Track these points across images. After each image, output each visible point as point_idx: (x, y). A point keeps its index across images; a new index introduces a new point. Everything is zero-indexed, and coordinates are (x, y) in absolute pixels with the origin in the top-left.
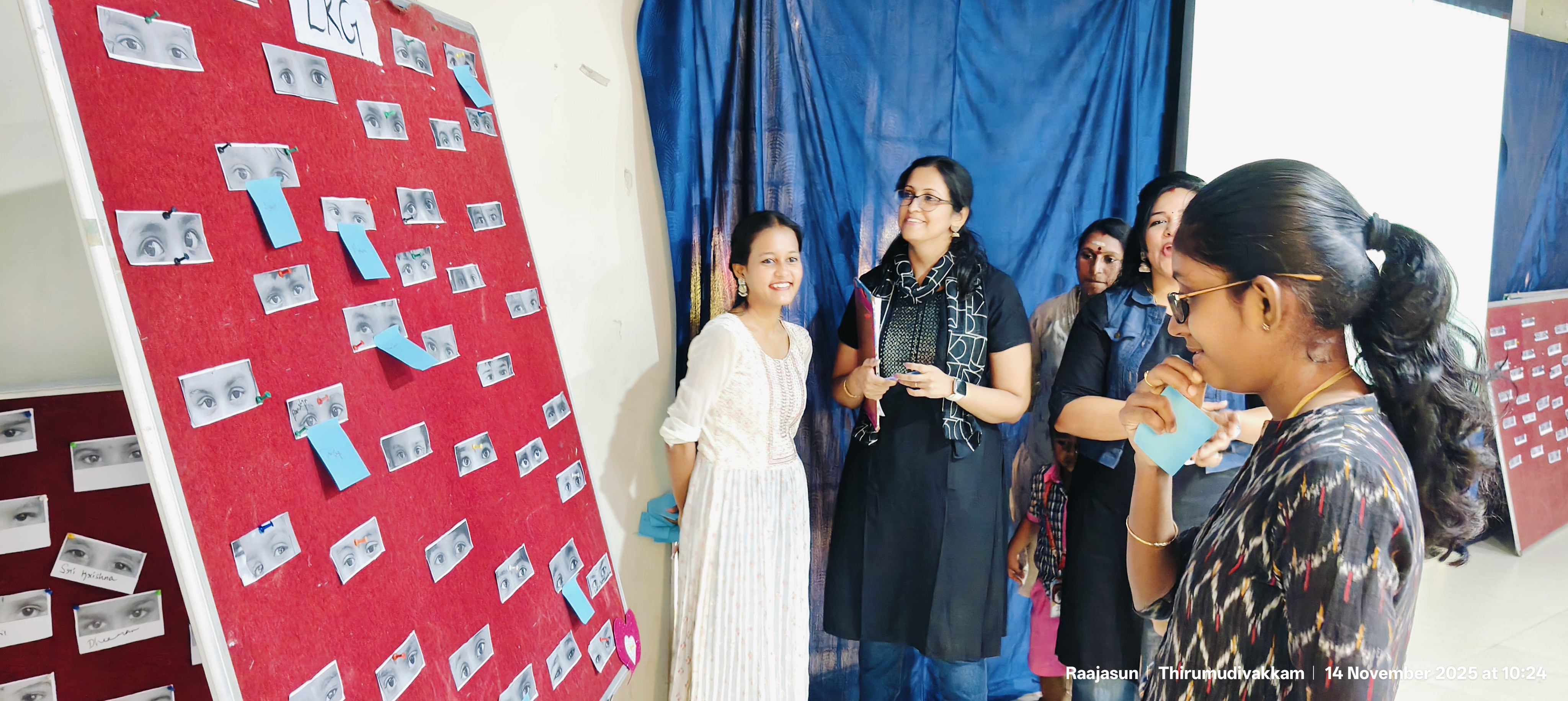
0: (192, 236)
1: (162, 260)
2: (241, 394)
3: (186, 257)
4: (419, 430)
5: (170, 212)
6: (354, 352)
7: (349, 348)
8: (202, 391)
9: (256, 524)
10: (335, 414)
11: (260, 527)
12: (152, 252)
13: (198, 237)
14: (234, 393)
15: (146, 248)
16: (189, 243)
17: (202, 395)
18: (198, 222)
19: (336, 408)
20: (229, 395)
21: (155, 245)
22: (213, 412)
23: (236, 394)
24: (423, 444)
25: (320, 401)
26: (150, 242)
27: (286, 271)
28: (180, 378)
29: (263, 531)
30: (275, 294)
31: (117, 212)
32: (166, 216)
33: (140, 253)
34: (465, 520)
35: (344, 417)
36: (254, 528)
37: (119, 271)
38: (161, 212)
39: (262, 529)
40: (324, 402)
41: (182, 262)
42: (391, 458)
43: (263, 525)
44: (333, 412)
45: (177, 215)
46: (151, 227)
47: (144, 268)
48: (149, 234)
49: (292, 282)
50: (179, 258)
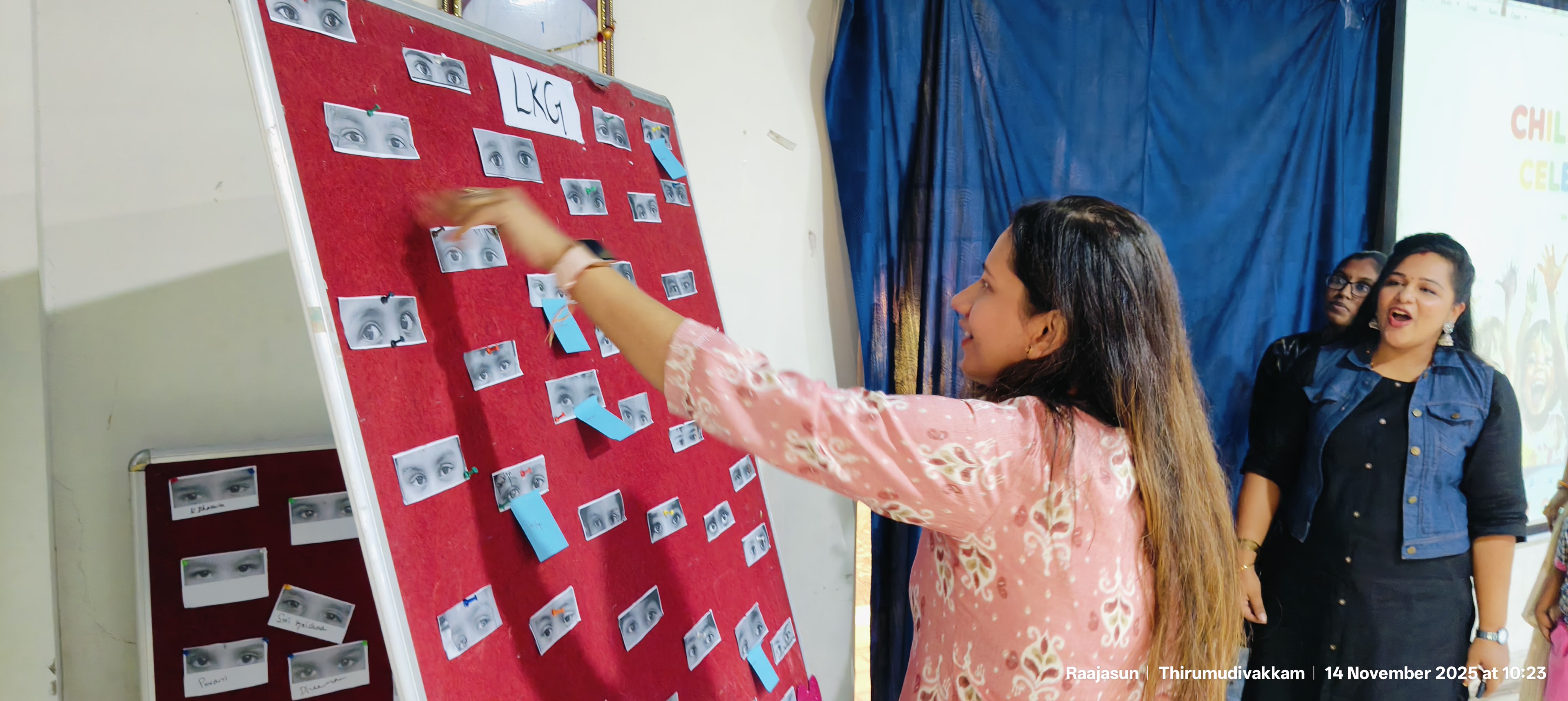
0: (407, 318)
1: (379, 343)
2: (449, 470)
3: (402, 339)
4: (614, 499)
5: (388, 296)
6: (556, 423)
7: (552, 420)
8: (415, 469)
9: (460, 598)
10: (537, 486)
11: (465, 600)
12: (370, 336)
13: (413, 319)
14: (444, 468)
15: (366, 333)
16: (404, 325)
17: (414, 472)
18: (413, 305)
19: (538, 480)
20: (439, 472)
21: (374, 330)
22: (423, 489)
23: (445, 470)
24: (618, 512)
25: (523, 474)
26: (369, 327)
27: (494, 349)
28: (394, 457)
29: (467, 604)
30: (484, 370)
31: (340, 299)
32: (384, 300)
33: (360, 338)
34: (655, 587)
35: (545, 489)
36: (458, 602)
37: (340, 356)
38: (379, 297)
39: (467, 603)
40: (527, 474)
41: (399, 344)
42: (587, 526)
43: (468, 598)
44: (535, 483)
45: (394, 299)
46: (370, 312)
47: (363, 351)
48: (368, 318)
49: (499, 358)
50: (396, 340)
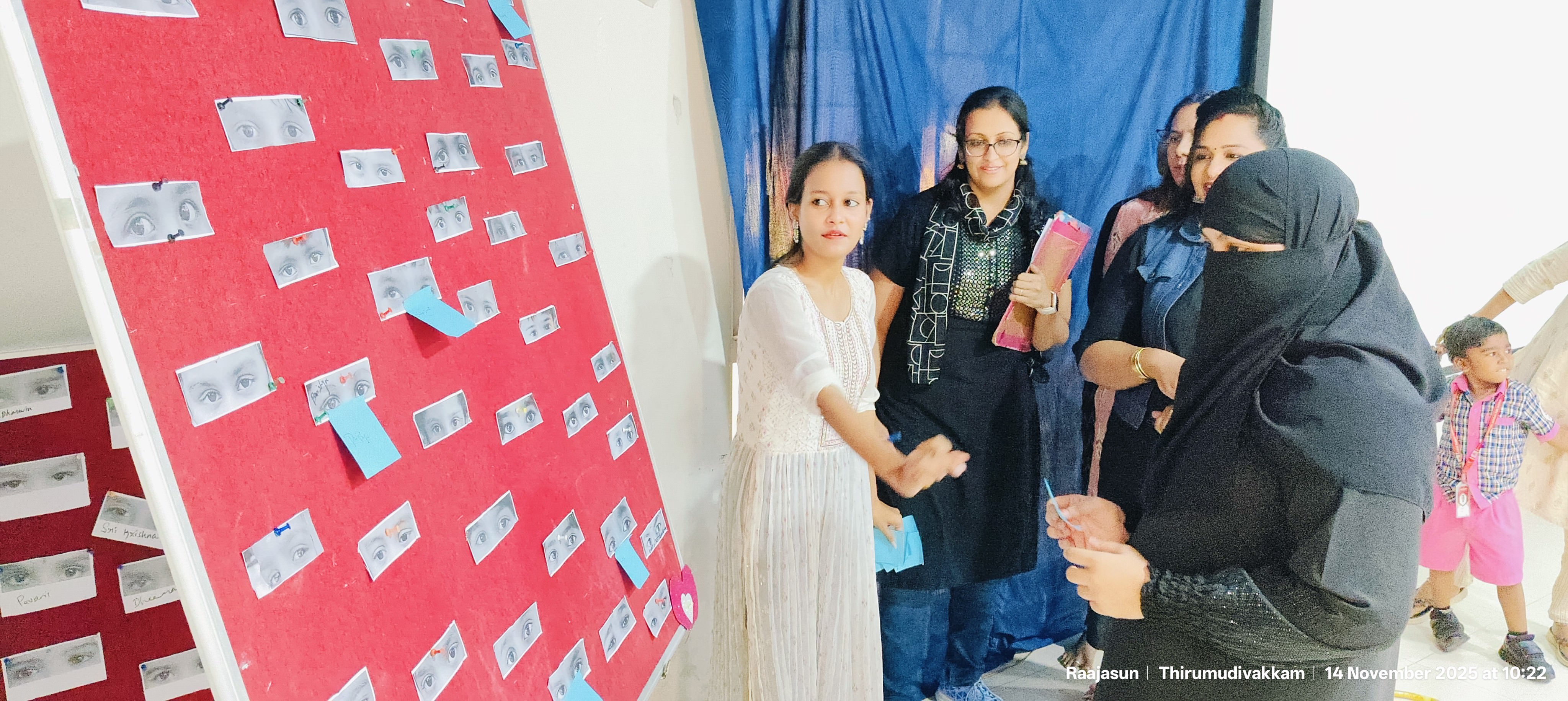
0: (188, 207)
1: (153, 238)
2: (250, 382)
3: (181, 233)
4: (456, 400)
5: (161, 183)
6: (382, 320)
7: (377, 317)
8: (204, 384)
9: (271, 527)
10: (361, 392)
11: (275, 529)
12: (140, 231)
13: (195, 207)
14: (242, 381)
15: (134, 226)
16: (185, 216)
17: (205, 388)
18: (194, 190)
19: (362, 386)
20: (237, 386)
21: (144, 222)
22: (217, 406)
23: (245, 383)
24: (461, 414)
25: (343, 380)
26: (138, 219)
27: (301, 238)
28: (178, 372)
29: (279, 534)
30: (288, 265)
31: (97, 187)
32: (156, 186)
33: (126, 232)
34: (509, 492)
35: (371, 394)
36: (267, 532)
37: (100, 257)
38: (151, 183)
39: (278, 532)
40: (348, 380)
41: (177, 239)
42: (425, 433)
43: (279, 528)
44: (359, 390)
45: (170, 185)
46: (139, 202)
47: (132, 250)
48: (135, 210)
49: (309, 249)
50: (173, 234)
